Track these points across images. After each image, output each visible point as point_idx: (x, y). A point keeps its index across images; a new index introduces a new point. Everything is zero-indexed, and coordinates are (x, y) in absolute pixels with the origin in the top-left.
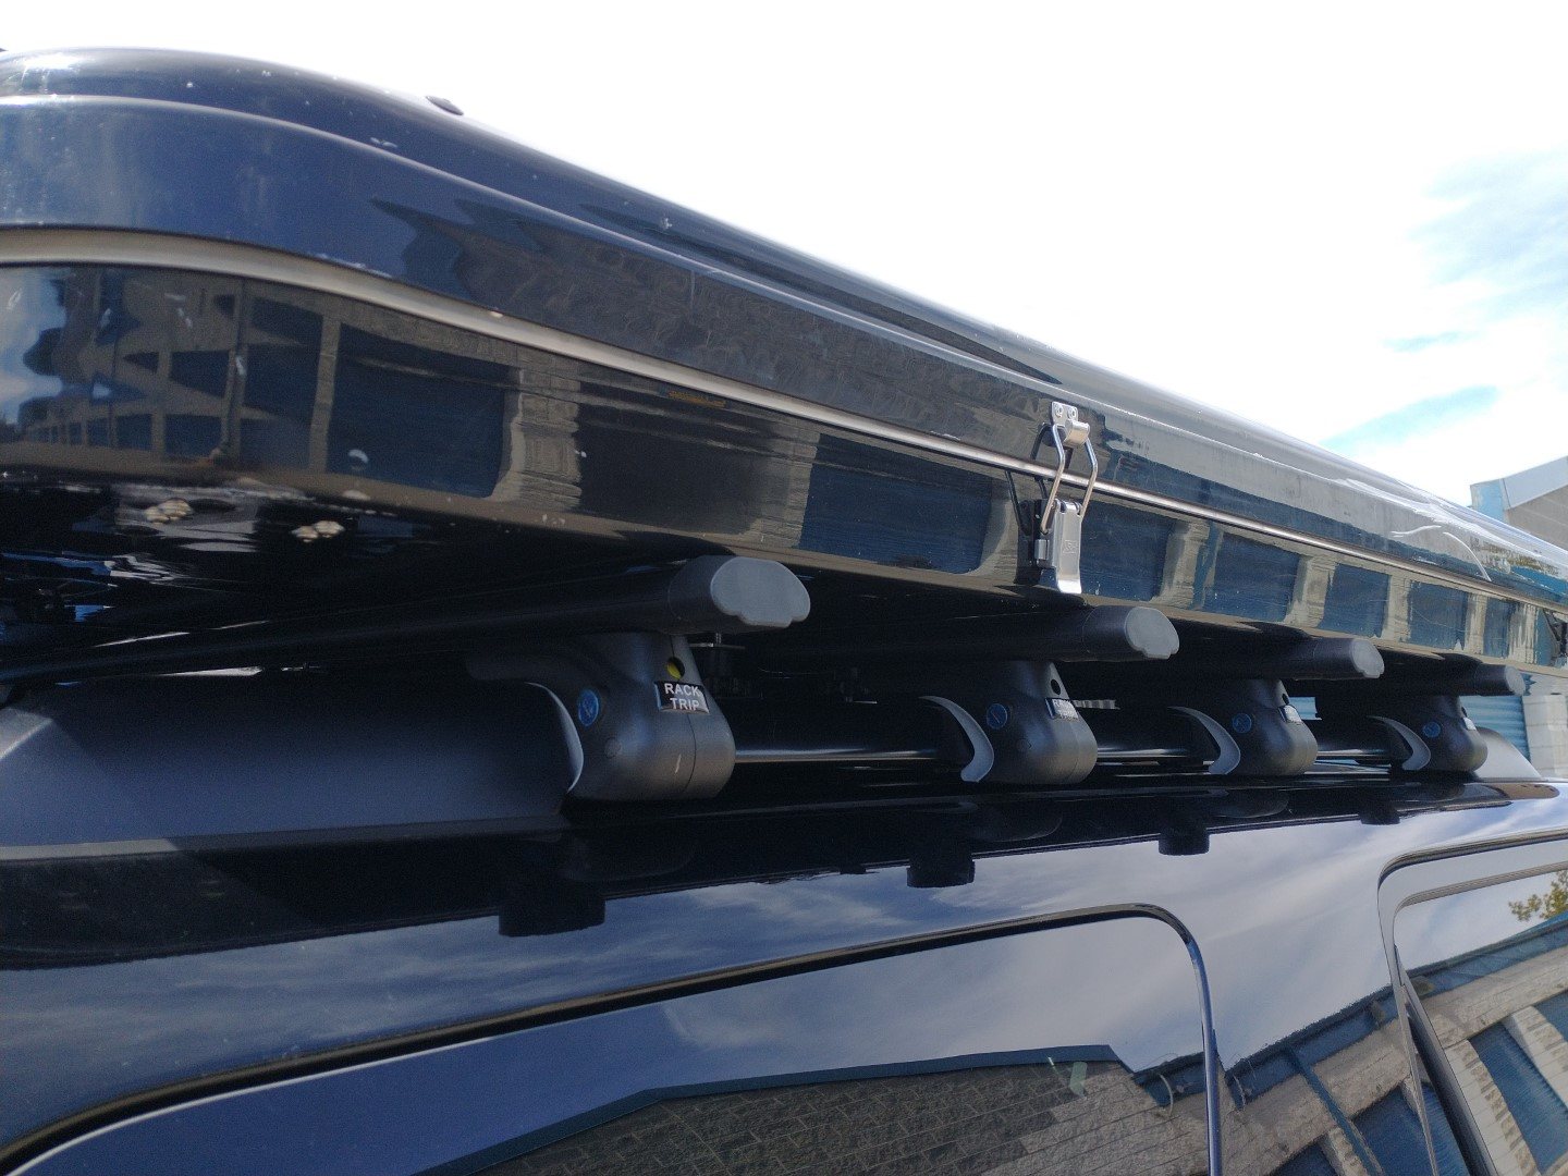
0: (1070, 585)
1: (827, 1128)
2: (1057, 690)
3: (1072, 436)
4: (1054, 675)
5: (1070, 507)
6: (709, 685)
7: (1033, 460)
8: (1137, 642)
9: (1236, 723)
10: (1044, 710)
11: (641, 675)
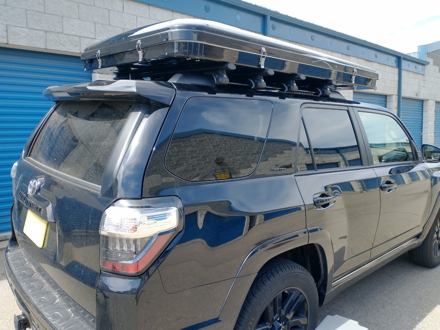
0: (263, 67)
1: (234, 146)
2: (262, 78)
3: (264, 51)
4: (262, 77)
5: (263, 58)
6: (227, 75)
7: (260, 54)
8: (269, 73)
9: (288, 85)
10: (260, 81)
11: (221, 74)
